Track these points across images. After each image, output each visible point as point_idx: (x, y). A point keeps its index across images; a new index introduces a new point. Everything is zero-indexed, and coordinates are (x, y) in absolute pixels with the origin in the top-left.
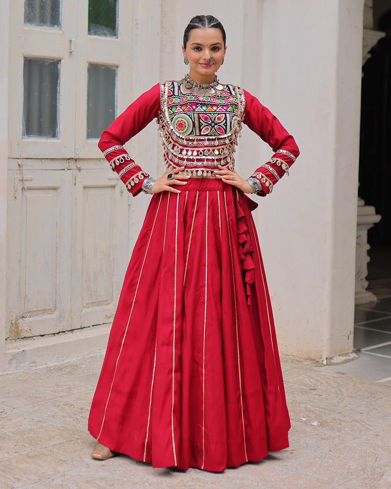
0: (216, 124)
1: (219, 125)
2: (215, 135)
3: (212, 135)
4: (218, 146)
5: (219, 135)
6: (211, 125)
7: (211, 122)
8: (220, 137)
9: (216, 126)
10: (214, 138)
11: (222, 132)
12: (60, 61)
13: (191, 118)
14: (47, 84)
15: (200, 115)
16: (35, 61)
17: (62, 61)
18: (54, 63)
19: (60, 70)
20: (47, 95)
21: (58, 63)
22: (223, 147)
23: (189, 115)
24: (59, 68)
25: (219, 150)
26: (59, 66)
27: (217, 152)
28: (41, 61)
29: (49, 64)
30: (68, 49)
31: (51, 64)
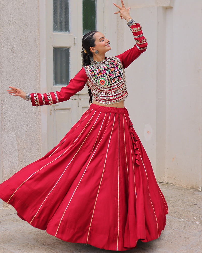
0: (117, 76)
1: (119, 76)
2: (118, 82)
3: (117, 82)
4: (121, 86)
5: (120, 81)
6: (115, 78)
7: (115, 76)
8: (121, 81)
9: (117, 77)
10: (118, 83)
11: (121, 79)
12: (70, 48)
13: (106, 77)
14: (64, 60)
15: (109, 75)
16: (58, 49)
17: (71, 48)
18: (67, 49)
19: (70, 52)
20: (64, 65)
21: (69, 49)
22: (123, 85)
23: (104, 77)
24: (69, 52)
25: (122, 87)
26: (69, 50)
27: (121, 89)
28: (61, 49)
29: (65, 50)
30: (74, 42)
31: (66, 50)
